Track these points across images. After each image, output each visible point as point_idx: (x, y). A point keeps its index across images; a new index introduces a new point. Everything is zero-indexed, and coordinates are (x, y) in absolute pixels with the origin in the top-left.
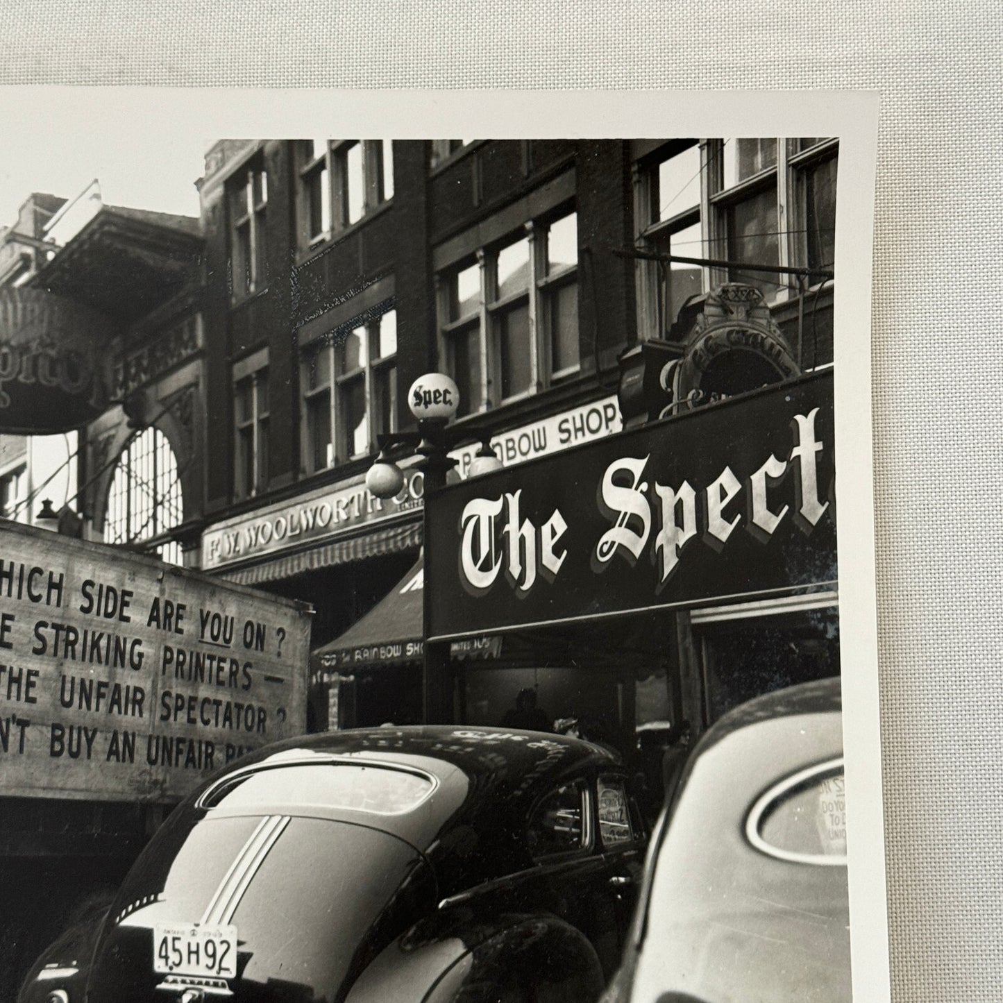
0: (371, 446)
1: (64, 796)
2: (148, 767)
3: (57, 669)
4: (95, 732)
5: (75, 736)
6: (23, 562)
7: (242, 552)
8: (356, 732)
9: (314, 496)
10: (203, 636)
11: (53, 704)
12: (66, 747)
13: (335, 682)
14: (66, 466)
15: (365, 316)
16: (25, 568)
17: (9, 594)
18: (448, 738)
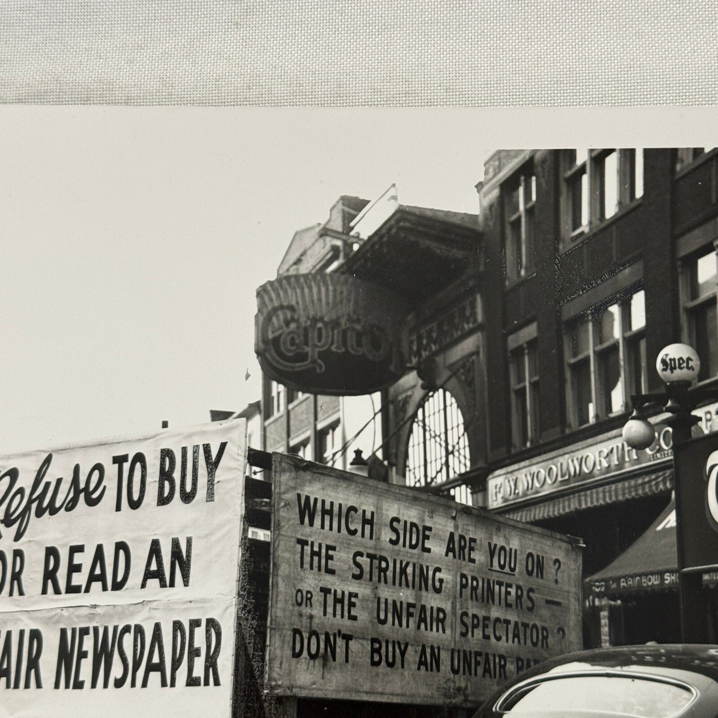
0: (626, 405)
1: (384, 699)
2: (452, 676)
3: (373, 592)
4: (407, 645)
5: (390, 649)
6: (341, 502)
7: (521, 494)
8: (625, 649)
9: (580, 447)
10: (492, 565)
11: (371, 621)
12: (384, 658)
13: (605, 605)
14: (373, 421)
15: (618, 295)
16: (343, 507)
17: (331, 528)
18: (704, 655)
